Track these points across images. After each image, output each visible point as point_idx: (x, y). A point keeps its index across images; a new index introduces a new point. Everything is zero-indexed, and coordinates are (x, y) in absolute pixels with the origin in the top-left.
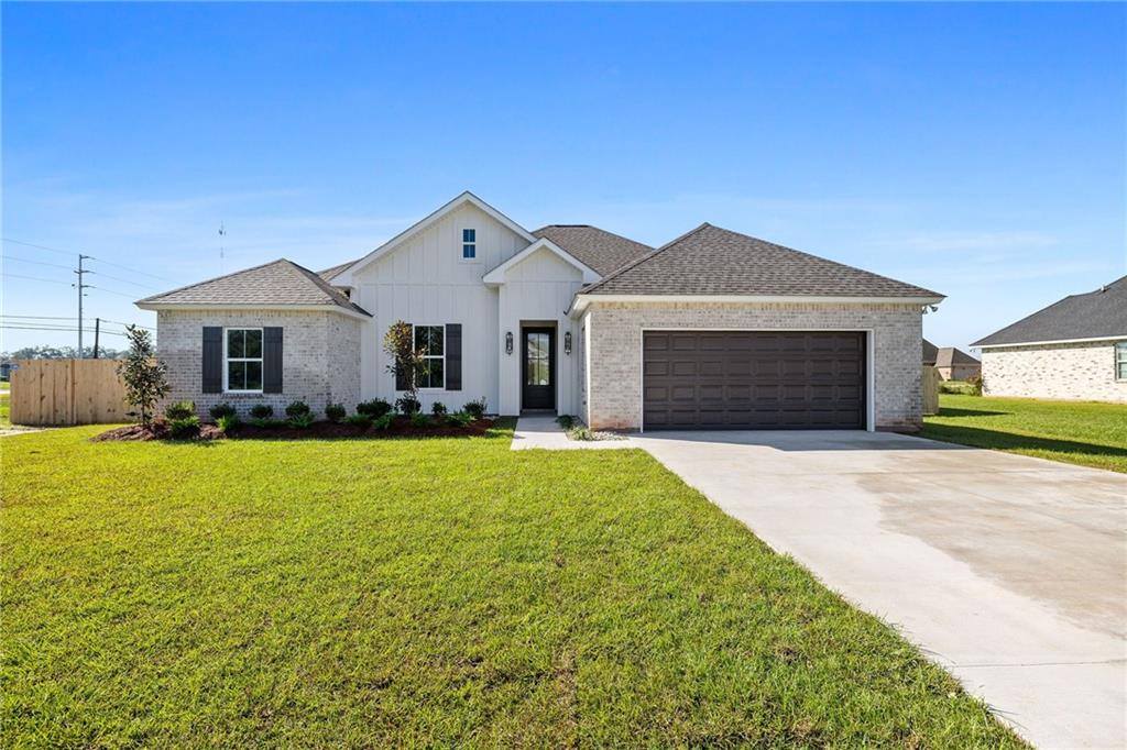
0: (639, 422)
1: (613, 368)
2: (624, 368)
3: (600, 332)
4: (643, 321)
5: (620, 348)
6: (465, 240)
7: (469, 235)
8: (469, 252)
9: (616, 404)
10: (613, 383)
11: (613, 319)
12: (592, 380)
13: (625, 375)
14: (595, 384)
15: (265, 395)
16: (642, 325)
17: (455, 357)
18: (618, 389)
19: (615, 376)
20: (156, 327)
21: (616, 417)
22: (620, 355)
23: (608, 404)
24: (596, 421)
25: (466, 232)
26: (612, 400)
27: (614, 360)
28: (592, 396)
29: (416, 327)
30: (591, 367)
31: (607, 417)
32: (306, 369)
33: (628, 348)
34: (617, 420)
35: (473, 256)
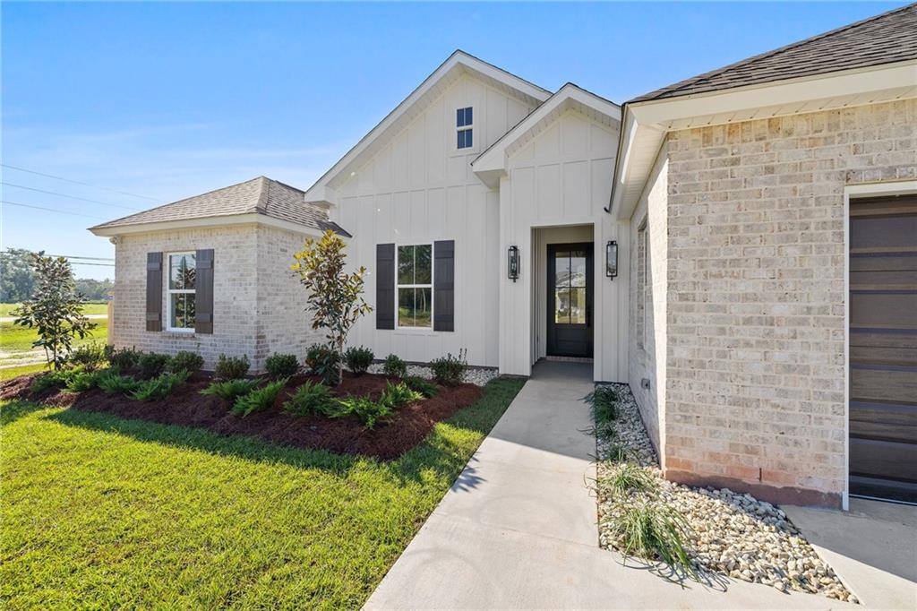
0: (834, 475)
1: (736, 309)
2: (778, 310)
3: (698, 210)
4: (853, 163)
5: (764, 251)
6: (460, 123)
7: (465, 116)
8: (465, 139)
9: (752, 415)
10: (741, 353)
11: (738, 171)
12: (672, 340)
13: (782, 331)
14: (682, 353)
15: (197, 336)
16: (848, 177)
17: (447, 287)
18: (758, 370)
19: (746, 333)
20: (114, 258)
21: (751, 451)
22: (764, 274)
23: (725, 412)
24: (685, 454)
25: (460, 112)
26: (735, 402)
27: (742, 287)
28: (671, 385)
29: (400, 249)
30: (670, 307)
31: (720, 445)
32: (235, 303)
33: (792, 251)
34: (756, 462)
35: (470, 144)
